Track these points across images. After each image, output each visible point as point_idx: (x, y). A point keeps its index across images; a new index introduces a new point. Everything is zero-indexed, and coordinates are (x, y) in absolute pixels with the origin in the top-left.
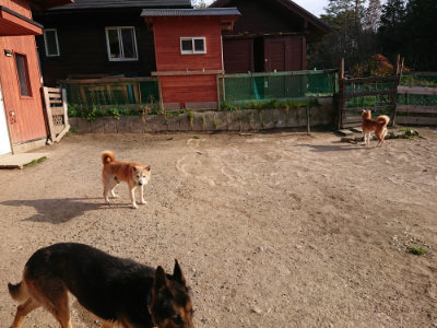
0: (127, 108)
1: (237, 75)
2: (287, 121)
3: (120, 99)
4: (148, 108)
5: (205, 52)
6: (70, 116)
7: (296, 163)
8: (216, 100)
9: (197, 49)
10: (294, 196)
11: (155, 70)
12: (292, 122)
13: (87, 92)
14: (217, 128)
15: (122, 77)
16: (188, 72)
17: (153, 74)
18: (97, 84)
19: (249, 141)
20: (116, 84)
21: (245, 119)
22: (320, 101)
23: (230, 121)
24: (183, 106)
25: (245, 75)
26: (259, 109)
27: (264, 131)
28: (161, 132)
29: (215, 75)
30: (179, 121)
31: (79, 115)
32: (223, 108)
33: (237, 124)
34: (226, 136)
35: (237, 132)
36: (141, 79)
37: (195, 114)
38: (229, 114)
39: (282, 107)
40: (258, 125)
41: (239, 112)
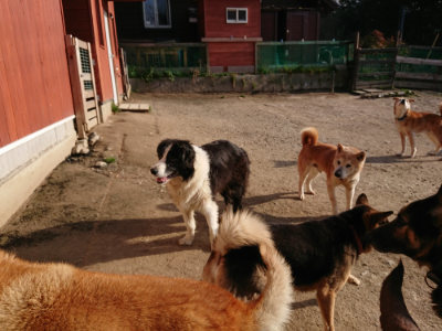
0: (178, 71)
1: (272, 43)
2: (311, 84)
3: (171, 62)
4: (197, 70)
5: (247, 22)
6: (130, 77)
8: (254, 64)
9: (240, 18)
11: (204, 36)
12: (315, 85)
13: (144, 56)
14: (256, 89)
15: (173, 43)
16: (233, 39)
17: (203, 40)
18: (153, 48)
20: (169, 48)
21: (278, 81)
22: (338, 67)
23: (265, 83)
24: (226, 70)
25: (279, 43)
26: (289, 73)
28: (209, 92)
29: (254, 43)
32: (260, 72)
33: (271, 86)
35: (271, 93)
36: (191, 44)
37: (237, 77)
38: (265, 78)
39: (308, 72)
40: (288, 87)
41: (273, 75)
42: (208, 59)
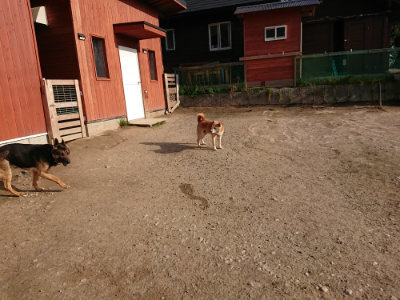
0: (219, 88)
1: (314, 56)
2: (360, 96)
3: (215, 81)
4: (235, 87)
5: (286, 37)
6: (180, 94)
7: (353, 129)
8: (293, 77)
9: (279, 35)
10: (336, 151)
11: (243, 56)
12: (366, 97)
13: (192, 76)
14: (292, 102)
15: (217, 64)
16: (270, 56)
17: (241, 59)
18: (199, 70)
19: (319, 112)
20: (213, 69)
23: (304, 96)
24: (263, 84)
25: (322, 55)
26: (333, 84)
27: (336, 104)
29: (293, 57)
30: (259, 97)
31: (186, 94)
32: (299, 84)
33: (311, 99)
34: (298, 109)
35: (310, 105)
36: (231, 64)
37: (273, 90)
38: (304, 91)
39: (357, 83)
40: (331, 99)
41: (313, 87)
42: (246, 76)
